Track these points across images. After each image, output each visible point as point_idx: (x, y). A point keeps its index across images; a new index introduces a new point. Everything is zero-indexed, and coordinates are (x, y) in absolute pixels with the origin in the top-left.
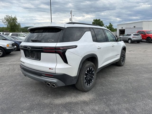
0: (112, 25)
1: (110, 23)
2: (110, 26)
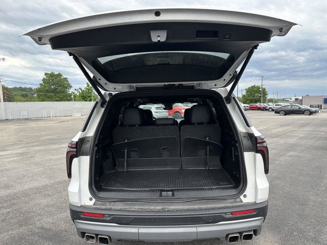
1: (88, 84)
2: (87, 89)
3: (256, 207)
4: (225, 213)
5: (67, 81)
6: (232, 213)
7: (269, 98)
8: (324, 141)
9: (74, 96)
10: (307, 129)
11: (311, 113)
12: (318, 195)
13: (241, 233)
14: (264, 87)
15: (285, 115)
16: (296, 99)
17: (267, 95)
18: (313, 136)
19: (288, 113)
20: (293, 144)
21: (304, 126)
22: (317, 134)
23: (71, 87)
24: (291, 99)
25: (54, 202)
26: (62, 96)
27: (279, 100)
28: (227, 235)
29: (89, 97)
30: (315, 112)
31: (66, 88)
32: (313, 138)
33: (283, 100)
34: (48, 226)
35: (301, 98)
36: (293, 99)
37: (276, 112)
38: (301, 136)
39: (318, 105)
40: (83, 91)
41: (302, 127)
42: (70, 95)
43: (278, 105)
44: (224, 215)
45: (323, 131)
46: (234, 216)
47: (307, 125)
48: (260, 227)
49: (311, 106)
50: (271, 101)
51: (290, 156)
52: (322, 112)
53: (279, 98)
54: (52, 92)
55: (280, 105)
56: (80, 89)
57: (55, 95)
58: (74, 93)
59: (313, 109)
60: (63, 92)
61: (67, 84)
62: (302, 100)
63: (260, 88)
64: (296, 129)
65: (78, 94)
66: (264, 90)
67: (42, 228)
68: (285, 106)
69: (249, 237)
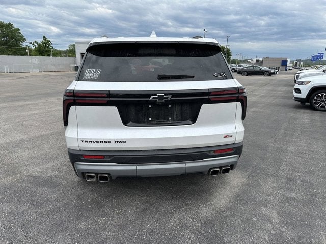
0: (49, 41)
1: (44, 37)
2: (44, 43)
3: (234, 146)
4: (209, 151)
5: (20, 33)
6: (215, 151)
7: (232, 59)
8: (281, 99)
9: (29, 50)
10: (267, 88)
11: (270, 74)
12: (276, 142)
13: (220, 168)
14: (228, 47)
15: (247, 75)
16: (257, 61)
17: (230, 55)
18: (272, 95)
19: (249, 73)
20: (255, 102)
21: (264, 86)
22: (275, 93)
23: (25, 40)
24: (252, 60)
25: (36, 155)
26: (14, 50)
27: (241, 61)
28: (210, 169)
29: (47, 51)
30: (274, 73)
31: (19, 40)
32: (271, 96)
33: (246, 62)
34: (37, 175)
35: (261, 60)
36: (255, 60)
37: (239, 73)
38: (262, 94)
39: (276, 67)
40: (39, 45)
41: (262, 86)
42: (25, 49)
43: (241, 66)
44: (208, 153)
45: (280, 91)
46: (216, 154)
47: (266, 85)
48: (236, 162)
49: (269, 68)
50: (234, 62)
51: (253, 112)
52: (279, 73)
53: (241, 59)
54: (3, 45)
55: (243, 66)
56: (36, 42)
57: (7, 48)
58: (29, 47)
59: (272, 71)
60: (16, 45)
61: (19, 36)
62: (262, 62)
63: (224, 48)
64: (256, 88)
65: (33, 48)
66: (228, 50)
67: (31, 176)
68: (247, 67)
69: (227, 171)
